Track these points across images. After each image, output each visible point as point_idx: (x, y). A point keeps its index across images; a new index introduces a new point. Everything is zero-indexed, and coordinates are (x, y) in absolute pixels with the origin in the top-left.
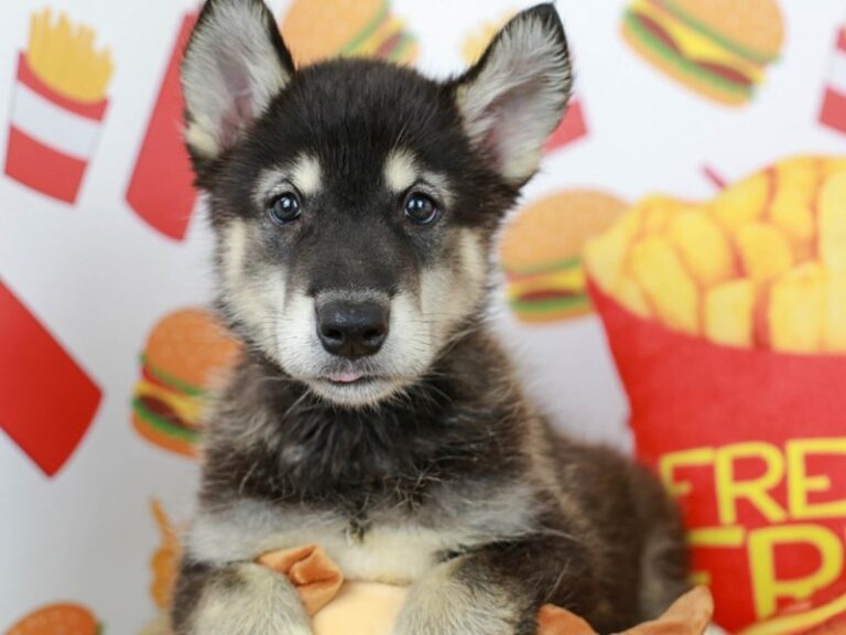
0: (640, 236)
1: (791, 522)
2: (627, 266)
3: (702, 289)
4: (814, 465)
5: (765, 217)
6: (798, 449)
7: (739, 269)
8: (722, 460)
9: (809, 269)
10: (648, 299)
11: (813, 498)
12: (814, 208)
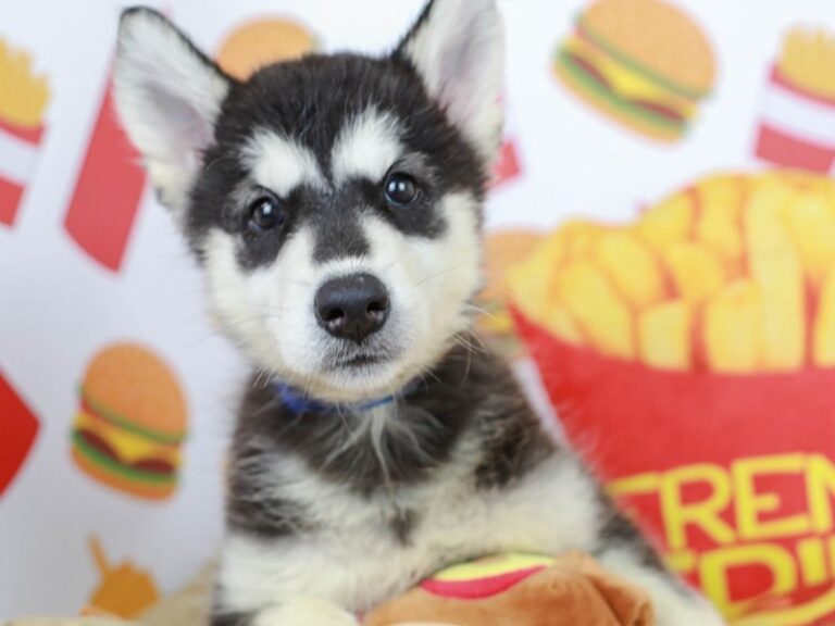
0: (565, 261)
1: (741, 542)
2: (555, 292)
3: (635, 312)
4: (762, 484)
5: (692, 236)
6: (745, 469)
7: (670, 290)
8: (667, 485)
9: (740, 287)
10: (580, 325)
11: (764, 517)
12: (740, 225)
